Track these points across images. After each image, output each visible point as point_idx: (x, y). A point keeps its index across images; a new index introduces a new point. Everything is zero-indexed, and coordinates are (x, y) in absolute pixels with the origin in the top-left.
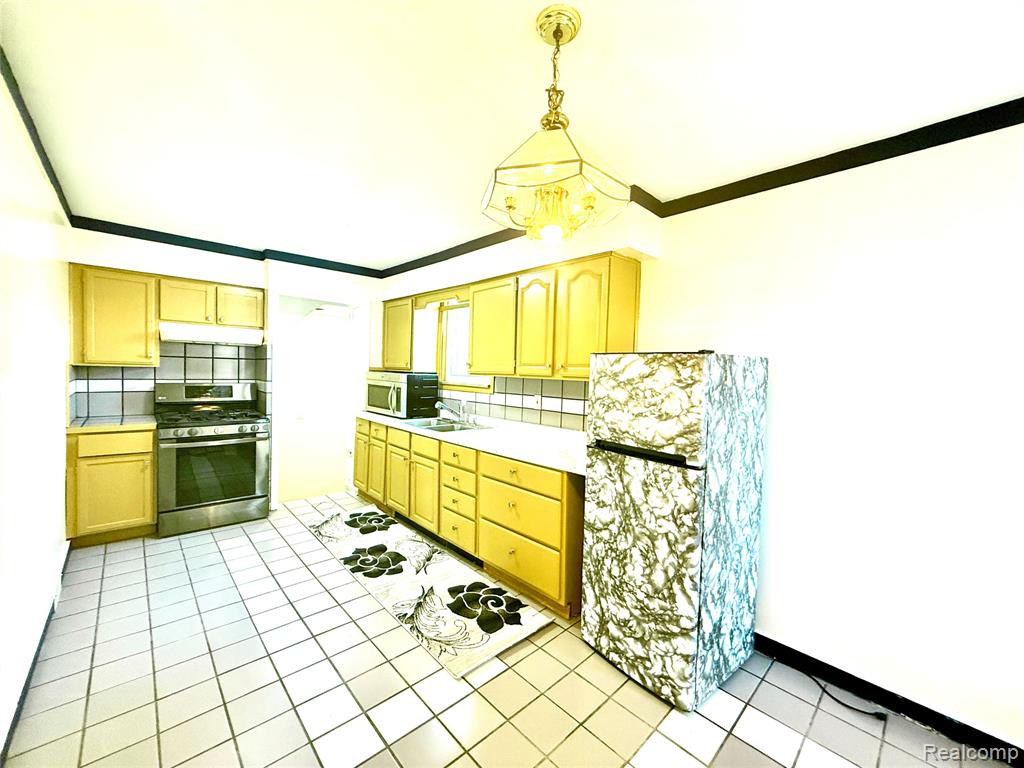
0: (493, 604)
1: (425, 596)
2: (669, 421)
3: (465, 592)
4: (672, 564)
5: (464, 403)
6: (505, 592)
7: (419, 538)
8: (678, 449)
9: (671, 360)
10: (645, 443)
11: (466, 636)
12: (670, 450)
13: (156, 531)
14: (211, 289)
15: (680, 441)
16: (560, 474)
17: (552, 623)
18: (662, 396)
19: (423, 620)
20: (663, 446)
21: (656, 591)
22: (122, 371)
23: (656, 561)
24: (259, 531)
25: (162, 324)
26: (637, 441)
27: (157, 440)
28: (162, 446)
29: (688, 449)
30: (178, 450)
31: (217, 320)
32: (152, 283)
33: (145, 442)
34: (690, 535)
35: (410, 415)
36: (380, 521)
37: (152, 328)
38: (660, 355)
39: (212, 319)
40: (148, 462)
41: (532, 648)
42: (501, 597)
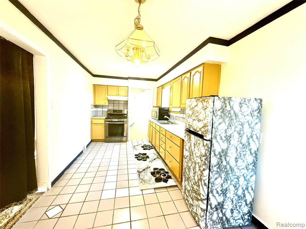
0: (163, 175)
1: (147, 168)
2: (200, 122)
3: (158, 170)
4: (199, 174)
5: (174, 117)
6: (169, 173)
7: (156, 154)
8: (202, 133)
9: (201, 100)
10: (195, 130)
11: (150, 181)
12: (200, 133)
13: (105, 141)
14: (117, 87)
15: (203, 129)
16: (180, 139)
17: (176, 186)
18: (199, 113)
19: (143, 174)
20: (198, 131)
21: (196, 183)
22: (102, 106)
23: (196, 172)
24: (123, 145)
25: (108, 96)
26: (193, 129)
27: (105, 121)
28: (106, 123)
29: (204, 133)
30: (109, 124)
31: (119, 95)
32: (106, 87)
33: (103, 121)
34: (204, 165)
35: (159, 120)
36: (150, 147)
37: (106, 97)
38: (199, 98)
39: (117, 95)
40: (103, 126)
41: (166, 190)
42: (166, 174)
